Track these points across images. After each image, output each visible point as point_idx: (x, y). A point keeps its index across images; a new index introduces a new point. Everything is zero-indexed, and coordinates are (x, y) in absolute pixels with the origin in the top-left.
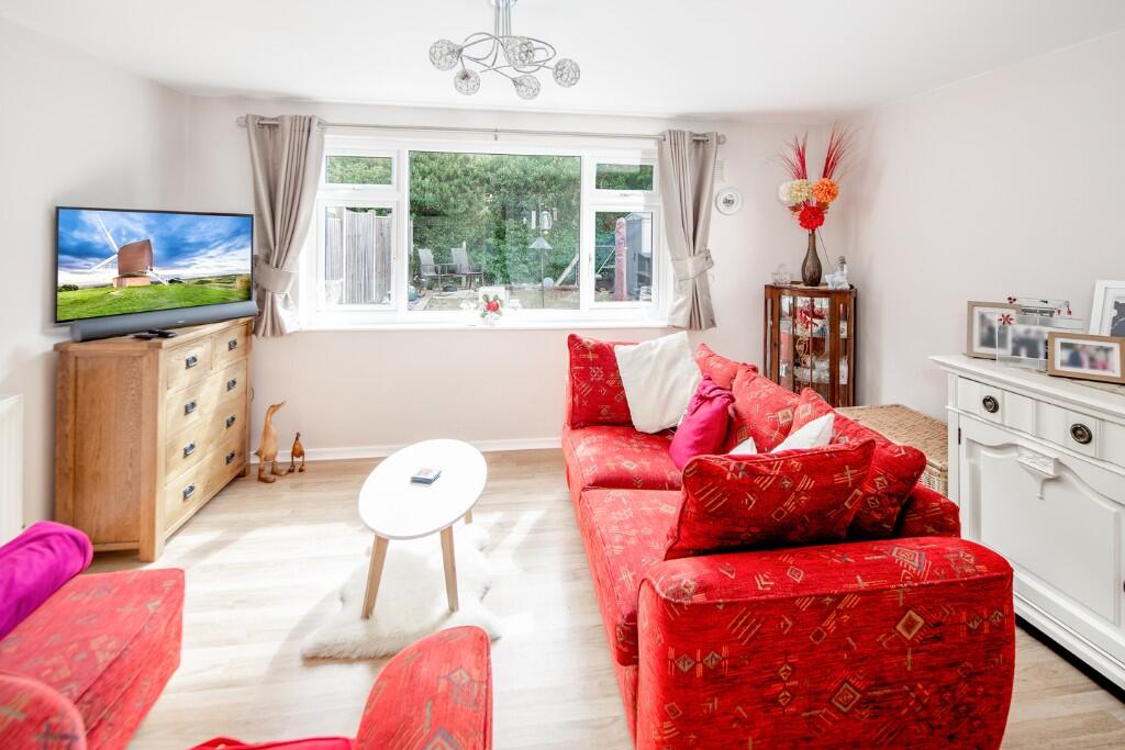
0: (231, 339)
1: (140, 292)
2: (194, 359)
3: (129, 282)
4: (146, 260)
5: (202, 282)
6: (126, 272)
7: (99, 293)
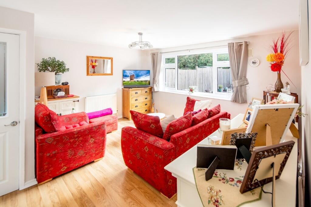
0: (146, 91)
1: (133, 82)
2: (137, 93)
3: (131, 81)
4: (133, 77)
5: (142, 81)
6: (131, 79)
7: (128, 82)
